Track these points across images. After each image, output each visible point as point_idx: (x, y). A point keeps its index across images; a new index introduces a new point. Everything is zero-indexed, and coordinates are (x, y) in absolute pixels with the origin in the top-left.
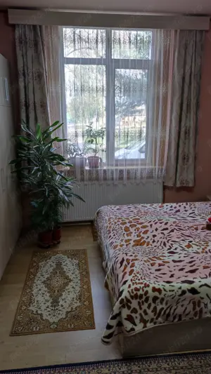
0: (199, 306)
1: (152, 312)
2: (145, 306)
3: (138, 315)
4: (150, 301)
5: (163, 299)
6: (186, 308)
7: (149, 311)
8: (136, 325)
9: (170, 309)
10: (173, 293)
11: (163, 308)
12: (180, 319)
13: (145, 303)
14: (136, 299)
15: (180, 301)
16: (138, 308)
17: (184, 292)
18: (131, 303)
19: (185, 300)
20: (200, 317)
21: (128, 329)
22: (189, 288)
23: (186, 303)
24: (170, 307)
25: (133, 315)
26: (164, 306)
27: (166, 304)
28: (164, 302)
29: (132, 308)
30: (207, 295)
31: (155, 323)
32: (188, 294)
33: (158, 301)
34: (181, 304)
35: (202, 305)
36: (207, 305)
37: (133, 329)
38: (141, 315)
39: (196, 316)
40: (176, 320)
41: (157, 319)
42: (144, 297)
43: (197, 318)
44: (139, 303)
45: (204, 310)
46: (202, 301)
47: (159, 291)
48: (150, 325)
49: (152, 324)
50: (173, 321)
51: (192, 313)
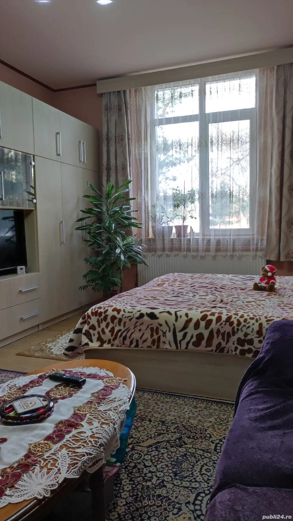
0: (157, 333)
1: (110, 331)
2: (103, 325)
3: (96, 332)
4: (109, 320)
5: (120, 320)
6: (143, 334)
7: (107, 331)
8: (92, 341)
9: (127, 333)
10: (131, 314)
11: (120, 330)
12: (137, 346)
13: (103, 322)
14: (96, 316)
15: (138, 324)
16: (96, 324)
17: (142, 316)
18: (90, 319)
19: (142, 324)
20: (158, 347)
21: (83, 343)
22: (149, 312)
23: (143, 327)
24: (128, 330)
25: (91, 331)
26: (122, 327)
27: (124, 326)
28: (122, 324)
29: (91, 324)
30: (166, 322)
31: (112, 345)
32: (146, 318)
33: (116, 321)
34: (138, 328)
35: (161, 333)
36: (165, 333)
37: (87, 344)
38: (99, 333)
39: (154, 345)
40: (133, 345)
41: (114, 340)
42: (103, 315)
43: (155, 347)
44: (98, 320)
45: (162, 339)
46: (160, 328)
47: (119, 311)
48: (106, 346)
49: (110, 345)
50: (129, 347)
51: (150, 340)
